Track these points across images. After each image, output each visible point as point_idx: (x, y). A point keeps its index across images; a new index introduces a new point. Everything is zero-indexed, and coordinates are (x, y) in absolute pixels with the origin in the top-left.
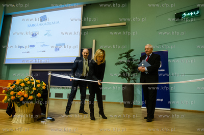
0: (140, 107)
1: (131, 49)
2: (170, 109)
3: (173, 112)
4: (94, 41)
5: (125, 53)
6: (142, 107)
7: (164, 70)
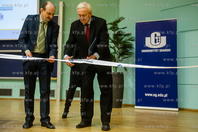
0: (133, 106)
1: (120, 16)
2: (177, 109)
3: (183, 113)
4: (61, 4)
5: (111, 24)
6: (136, 107)
7: (169, 50)
